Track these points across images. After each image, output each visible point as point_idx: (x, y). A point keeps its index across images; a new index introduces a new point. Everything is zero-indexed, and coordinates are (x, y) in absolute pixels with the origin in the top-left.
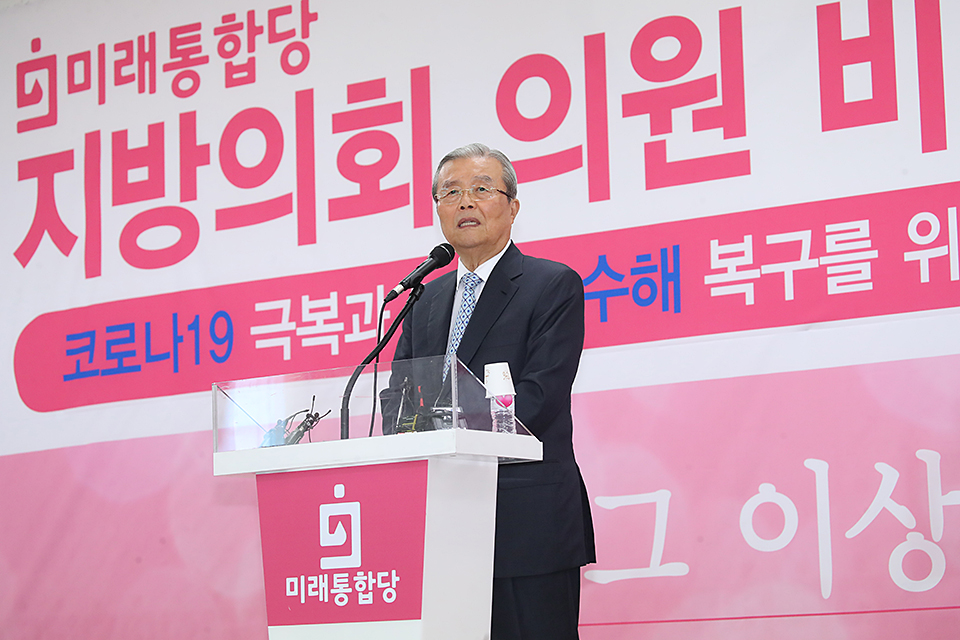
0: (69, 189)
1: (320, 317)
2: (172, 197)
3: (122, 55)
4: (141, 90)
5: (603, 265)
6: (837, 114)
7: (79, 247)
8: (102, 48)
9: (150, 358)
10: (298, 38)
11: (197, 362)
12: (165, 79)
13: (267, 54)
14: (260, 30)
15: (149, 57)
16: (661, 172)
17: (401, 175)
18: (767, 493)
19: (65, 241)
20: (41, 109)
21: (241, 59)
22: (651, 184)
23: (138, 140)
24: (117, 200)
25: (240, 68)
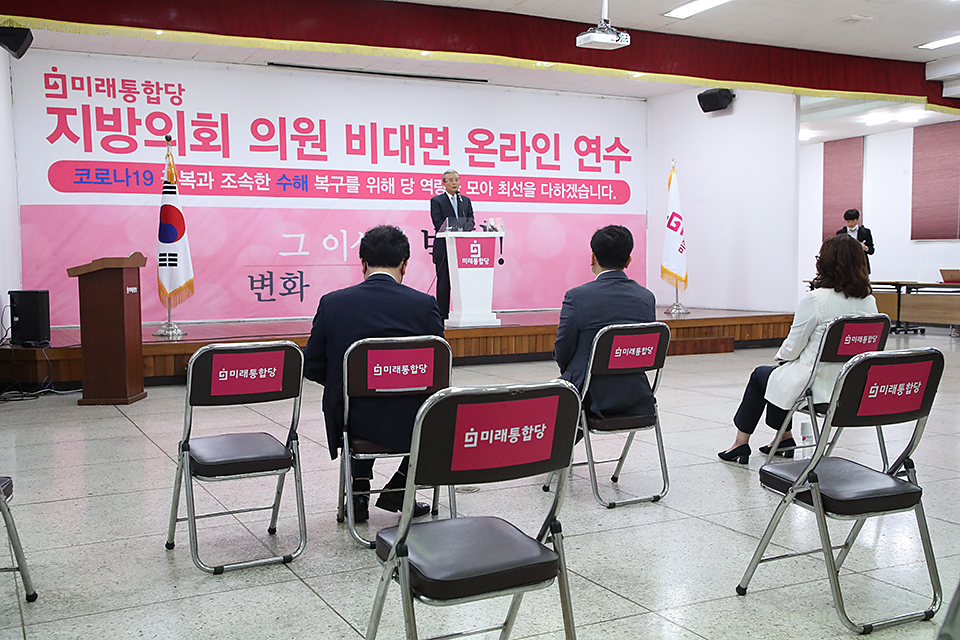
0: (75, 123)
1: (187, 177)
2: (125, 131)
3: (99, 82)
4: (109, 96)
5: (284, 177)
6: (350, 151)
7: (81, 141)
8: (89, 78)
9: (115, 181)
10: (177, 94)
11: (138, 185)
12: (120, 95)
13: (165, 98)
14: (161, 89)
15: (114, 86)
16: (301, 156)
17: (218, 141)
18: (330, 236)
19: (74, 138)
21: (154, 95)
22: (299, 159)
23: (108, 111)
24: (99, 129)
25: (154, 99)
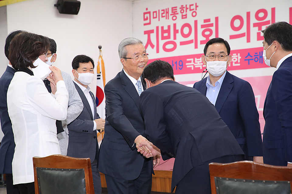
0: (153, 36)
1: (198, 62)
2: (172, 39)
3: (163, 12)
4: (166, 19)
5: (249, 54)
7: (155, 48)
8: (159, 10)
10: (195, 10)
11: (177, 69)
12: (171, 17)
13: (189, 13)
14: (188, 8)
15: (168, 12)
16: (259, 38)
17: (213, 36)
19: (153, 46)
20: (148, 21)
21: (184, 14)
22: (258, 40)
23: (166, 28)
24: (162, 39)
25: (184, 16)
